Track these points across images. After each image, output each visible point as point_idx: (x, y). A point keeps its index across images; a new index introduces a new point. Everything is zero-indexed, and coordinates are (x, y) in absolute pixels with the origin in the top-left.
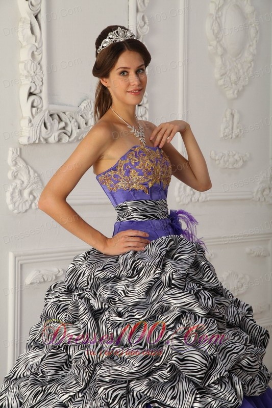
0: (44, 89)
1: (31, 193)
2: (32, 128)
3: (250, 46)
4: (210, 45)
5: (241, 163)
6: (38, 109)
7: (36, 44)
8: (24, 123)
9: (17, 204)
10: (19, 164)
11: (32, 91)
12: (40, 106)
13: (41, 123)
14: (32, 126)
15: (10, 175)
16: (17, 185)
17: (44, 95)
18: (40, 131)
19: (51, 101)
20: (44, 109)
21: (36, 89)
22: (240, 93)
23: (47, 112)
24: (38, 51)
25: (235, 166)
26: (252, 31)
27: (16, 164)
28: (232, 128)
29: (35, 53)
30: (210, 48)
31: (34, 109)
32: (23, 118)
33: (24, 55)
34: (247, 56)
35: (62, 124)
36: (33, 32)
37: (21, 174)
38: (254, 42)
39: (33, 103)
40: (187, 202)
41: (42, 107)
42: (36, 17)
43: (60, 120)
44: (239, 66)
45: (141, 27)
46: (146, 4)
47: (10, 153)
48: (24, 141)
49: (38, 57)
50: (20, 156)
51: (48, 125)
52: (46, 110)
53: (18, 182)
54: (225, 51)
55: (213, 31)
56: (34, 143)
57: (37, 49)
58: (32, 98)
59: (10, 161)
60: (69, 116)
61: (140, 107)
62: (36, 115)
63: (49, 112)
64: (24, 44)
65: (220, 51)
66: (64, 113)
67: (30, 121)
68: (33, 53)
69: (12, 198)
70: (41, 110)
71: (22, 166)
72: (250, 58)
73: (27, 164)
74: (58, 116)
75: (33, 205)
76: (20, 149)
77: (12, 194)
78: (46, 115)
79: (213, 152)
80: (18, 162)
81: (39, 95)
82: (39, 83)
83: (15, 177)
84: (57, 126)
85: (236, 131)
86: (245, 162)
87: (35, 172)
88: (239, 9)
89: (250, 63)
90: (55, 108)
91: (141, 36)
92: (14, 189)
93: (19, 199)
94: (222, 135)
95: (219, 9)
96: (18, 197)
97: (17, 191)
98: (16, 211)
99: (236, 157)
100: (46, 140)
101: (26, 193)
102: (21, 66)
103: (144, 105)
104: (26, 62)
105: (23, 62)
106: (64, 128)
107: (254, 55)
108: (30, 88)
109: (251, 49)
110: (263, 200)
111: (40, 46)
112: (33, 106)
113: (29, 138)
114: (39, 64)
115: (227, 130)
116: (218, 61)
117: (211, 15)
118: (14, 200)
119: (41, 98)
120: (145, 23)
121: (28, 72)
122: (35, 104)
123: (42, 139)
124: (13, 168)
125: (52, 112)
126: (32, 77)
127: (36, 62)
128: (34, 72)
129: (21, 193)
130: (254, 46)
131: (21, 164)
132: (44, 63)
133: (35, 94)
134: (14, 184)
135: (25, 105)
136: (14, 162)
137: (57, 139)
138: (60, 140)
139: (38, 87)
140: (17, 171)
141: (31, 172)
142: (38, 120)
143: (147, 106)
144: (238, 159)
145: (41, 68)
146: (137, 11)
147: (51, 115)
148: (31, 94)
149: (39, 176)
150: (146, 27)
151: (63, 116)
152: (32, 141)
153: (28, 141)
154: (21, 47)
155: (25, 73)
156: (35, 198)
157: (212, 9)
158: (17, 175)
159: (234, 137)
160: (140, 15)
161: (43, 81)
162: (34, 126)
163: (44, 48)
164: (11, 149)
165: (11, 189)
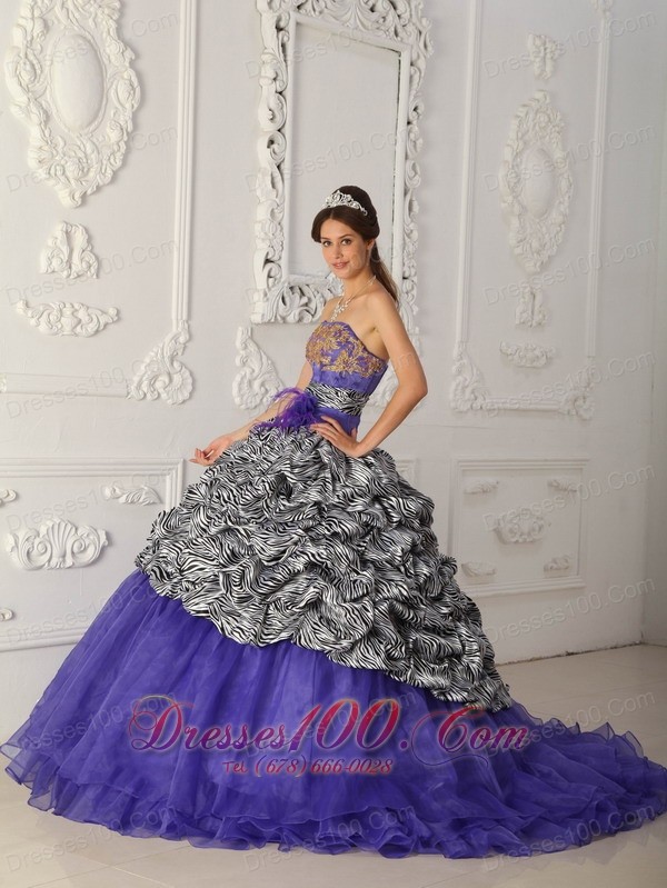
0: (285, 255)
1: (262, 385)
2: (267, 303)
3: (560, 203)
4: (504, 202)
5: (543, 361)
6: (275, 280)
7: (277, 200)
8: (258, 297)
9: (245, 398)
10: (249, 348)
11: (269, 257)
12: (278, 277)
13: (278, 298)
14: (268, 300)
15: (238, 361)
16: (246, 374)
17: (283, 263)
18: (277, 307)
19: (292, 271)
20: (283, 280)
21: (274, 255)
22: (544, 266)
23: (287, 284)
24: (279, 208)
25: (535, 364)
26: (564, 184)
27: (246, 347)
28: (533, 312)
29: (276, 211)
30: (503, 205)
31: (271, 280)
32: (256, 290)
33: (262, 213)
34: (555, 217)
35: (305, 300)
36: (273, 186)
37: (251, 360)
38: (566, 198)
39: (269, 272)
40: (465, 409)
41: (281, 277)
42: (278, 167)
43: (302, 294)
44: (544, 229)
45: (411, 179)
46: (418, 150)
47: (239, 334)
48: (257, 318)
49: (279, 216)
50: (252, 338)
51: (287, 300)
52: (284, 283)
53: (248, 371)
54: (524, 209)
55: (509, 182)
56: (269, 322)
57: (278, 205)
58: (269, 265)
59: (238, 344)
60: (313, 290)
61: (406, 280)
62: (273, 287)
63: (289, 284)
64: (262, 199)
65: (517, 209)
66: (308, 285)
67: (266, 295)
68: (272, 210)
69: (240, 389)
70: (280, 281)
71: (253, 350)
72: (560, 219)
73: (259, 348)
74: (300, 289)
75: (265, 400)
76: (252, 329)
77: (240, 384)
78: (285, 288)
79: (504, 344)
80: (248, 345)
81: (278, 262)
82: (278, 247)
83: (244, 364)
84: (298, 301)
85: (538, 317)
86: (549, 360)
87: (268, 358)
88: (545, 153)
89: (560, 226)
90: (297, 279)
91: (411, 190)
92: (242, 379)
93: (248, 392)
94: (517, 322)
95: (517, 155)
96: (246, 388)
97: (246, 381)
98: (243, 407)
99: (537, 352)
100: (284, 318)
101: (256, 384)
102: (258, 227)
103: (409, 279)
104: (264, 222)
105: (259, 222)
106: (306, 305)
107: (565, 215)
108: (268, 254)
109: (562, 208)
110: (574, 413)
111: (282, 202)
112: (269, 276)
113: (263, 315)
114: (280, 224)
115: (525, 315)
116: (515, 222)
117: (507, 162)
118: (242, 392)
119: (280, 266)
120: (416, 173)
121: (266, 234)
122: (272, 274)
123: (279, 317)
124: (243, 352)
125: (292, 284)
126: (270, 240)
127: (276, 222)
128: (273, 234)
129: (250, 384)
130: (566, 204)
131: (252, 348)
132: (285, 223)
133: (272, 262)
134: (243, 373)
135: (260, 275)
136: (243, 345)
137: (297, 318)
138: (300, 320)
139: (277, 252)
140: (247, 357)
141: (264, 358)
142: (275, 293)
143: (415, 279)
144: (540, 355)
145: (282, 229)
146: (407, 157)
147: (292, 288)
148: (267, 261)
149: (273, 363)
150: (417, 177)
151: (305, 289)
152: (266, 320)
153: (262, 319)
154: (259, 203)
155: (262, 235)
156: (267, 391)
157: (508, 154)
158: (247, 361)
159: (534, 324)
160: (410, 163)
161: (284, 245)
162: (270, 300)
163: (286, 204)
164: (240, 328)
165: (238, 378)
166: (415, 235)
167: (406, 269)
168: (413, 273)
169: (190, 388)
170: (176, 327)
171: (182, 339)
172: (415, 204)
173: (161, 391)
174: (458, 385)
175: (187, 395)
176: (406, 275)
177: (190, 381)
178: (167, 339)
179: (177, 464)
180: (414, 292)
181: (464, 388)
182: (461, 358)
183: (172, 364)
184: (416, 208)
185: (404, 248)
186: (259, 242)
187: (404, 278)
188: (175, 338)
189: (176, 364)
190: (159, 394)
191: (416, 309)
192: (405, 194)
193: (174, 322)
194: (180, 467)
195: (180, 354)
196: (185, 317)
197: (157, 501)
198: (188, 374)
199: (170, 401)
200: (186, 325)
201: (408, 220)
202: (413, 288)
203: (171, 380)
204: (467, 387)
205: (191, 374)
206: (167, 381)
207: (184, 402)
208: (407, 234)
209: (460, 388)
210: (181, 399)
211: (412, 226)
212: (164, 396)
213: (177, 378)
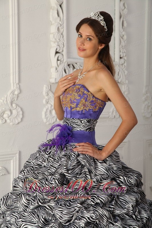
0: (65, 49)
2: (57, 73)
6: (61, 61)
7: (60, 22)
8: (53, 70)
9: (48, 119)
10: (50, 95)
11: (57, 51)
12: (62, 60)
13: (62, 70)
14: (58, 71)
15: (44, 102)
16: (48, 107)
17: (64, 53)
18: (62, 75)
19: (69, 57)
20: (64, 61)
21: (60, 50)
23: (66, 63)
24: (61, 26)
27: (48, 95)
29: (60, 28)
31: (59, 62)
32: (52, 67)
33: (53, 29)
36: (58, 15)
37: (51, 100)
41: (63, 60)
42: (60, 6)
43: (74, 67)
45: (123, 10)
47: (45, 88)
48: (53, 81)
49: (61, 30)
50: (50, 90)
51: (67, 71)
52: (65, 62)
53: (49, 106)
57: (61, 25)
58: (58, 55)
59: (44, 93)
60: (79, 65)
61: (121, 59)
62: (60, 65)
63: (67, 63)
64: (53, 22)
66: (76, 63)
67: (56, 69)
68: (58, 28)
69: (46, 115)
70: (63, 62)
71: (51, 96)
74: (73, 65)
76: (50, 86)
77: (46, 113)
78: (66, 65)
80: (49, 93)
81: (62, 53)
82: (61, 46)
83: (47, 103)
84: (72, 71)
90: (71, 61)
91: (123, 16)
92: (47, 110)
93: (50, 116)
96: (49, 114)
97: (48, 111)
98: (48, 123)
102: (51, 36)
103: (123, 58)
104: (54, 33)
105: (52, 33)
108: (57, 49)
111: (63, 23)
112: (58, 60)
113: (56, 79)
114: (62, 34)
118: (47, 116)
119: (63, 55)
120: (125, 8)
121: (55, 39)
122: (59, 59)
124: (46, 97)
125: (69, 63)
126: (58, 42)
127: (60, 33)
128: (59, 40)
129: (51, 112)
132: (65, 34)
133: (59, 53)
134: (47, 107)
135: (53, 59)
136: (47, 94)
139: (61, 48)
140: (48, 99)
142: (61, 68)
143: (125, 58)
145: (63, 37)
147: (69, 65)
148: (57, 52)
150: (125, 10)
151: (75, 65)
152: (57, 81)
153: (55, 81)
154: (52, 24)
155: (54, 40)
158: (49, 101)
160: (122, 3)
161: (64, 45)
162: (59, 72)
163: (65, 25)
164: (45, 86)
165: (45, 110)
166: (125, 37)
167: (121, 53)
168: (124, 55)
169: (21, 116)
170: (13, 87)
171: (16, 93)
172: (125, 22)
173: (7, 119)
174: (145, 106)
175: (20, 120)
176: (122, 56)
177: (21, 113)
178: (9, 93)
179: (16, 154)
180: (125, 64)
181: (148, 107)
182: (147, 93)
183: (12, 105)
184: (125, 24)
185: (120, 44)
186: (52, 43)
187: (121, 58)
188: (13, 92)
189: (14, 105)
190: (6, 121)
191: (126, 72)
192: (120, 17)
193: (12, 84)
194: (17, 155)
195: (15, 100)
196: (17, 82)
197: (6, 173)
198: (20, 109)
199: (11, 124)
200: (18, 85)
201: (122, 30)
202: (125, 62)
203: (11, 113)
204: (149, 106)
205: (22, 109)
206: (9, 113)
207: (18, 123)
208: (122, 37)
209: (146, 107)
210: (17, 122)
211: (123, 33)
212: (8, 121)
213: (14, 112)
